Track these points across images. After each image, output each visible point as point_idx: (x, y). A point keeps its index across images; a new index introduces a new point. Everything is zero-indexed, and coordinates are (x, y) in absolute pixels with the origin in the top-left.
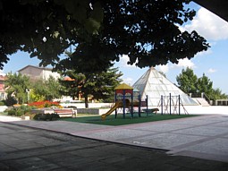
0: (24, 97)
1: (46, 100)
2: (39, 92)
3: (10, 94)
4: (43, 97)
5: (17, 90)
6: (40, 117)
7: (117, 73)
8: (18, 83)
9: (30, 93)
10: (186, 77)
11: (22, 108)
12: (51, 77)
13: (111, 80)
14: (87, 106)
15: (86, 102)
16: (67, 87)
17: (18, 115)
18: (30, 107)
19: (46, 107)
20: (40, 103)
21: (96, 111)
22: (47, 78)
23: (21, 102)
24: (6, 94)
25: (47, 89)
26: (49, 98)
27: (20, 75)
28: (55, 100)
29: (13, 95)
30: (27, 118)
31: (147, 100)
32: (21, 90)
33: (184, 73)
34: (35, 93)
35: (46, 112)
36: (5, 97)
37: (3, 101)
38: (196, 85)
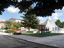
0: (10, 27)
1: (17, 28)
2: (15, 26)
3: (6, 26)
4: (16, 27)
5: (8, 25)
6: (15, 34)
7: (39, 20)
8: (9, 23)
9: (12, 26)
10: (58, 22)
11: (10, 30)
12: (18, 22)
13: (36, 22)
14: (29, 30)
15: (29, 29)
16: (23, 25)
17: (9, 33)
18: (12, 30)
19: (17, 30)
20: (15, 29)
21: (32, 32)
22: (17, 22)
23: (9, 29)
24: (5, 26)
25: (17, 25)
26: (18, 28)
27: (9, 21)
28: (19, 28)
29: (7, 27)
30: (11, 34)
31: (49, 29)
32: (10, 25)
33: (57, 21)
34: (14, 26)
35: (17, 32)
36: (5, 27)
37: (5, 28)
38: (61, 24)
